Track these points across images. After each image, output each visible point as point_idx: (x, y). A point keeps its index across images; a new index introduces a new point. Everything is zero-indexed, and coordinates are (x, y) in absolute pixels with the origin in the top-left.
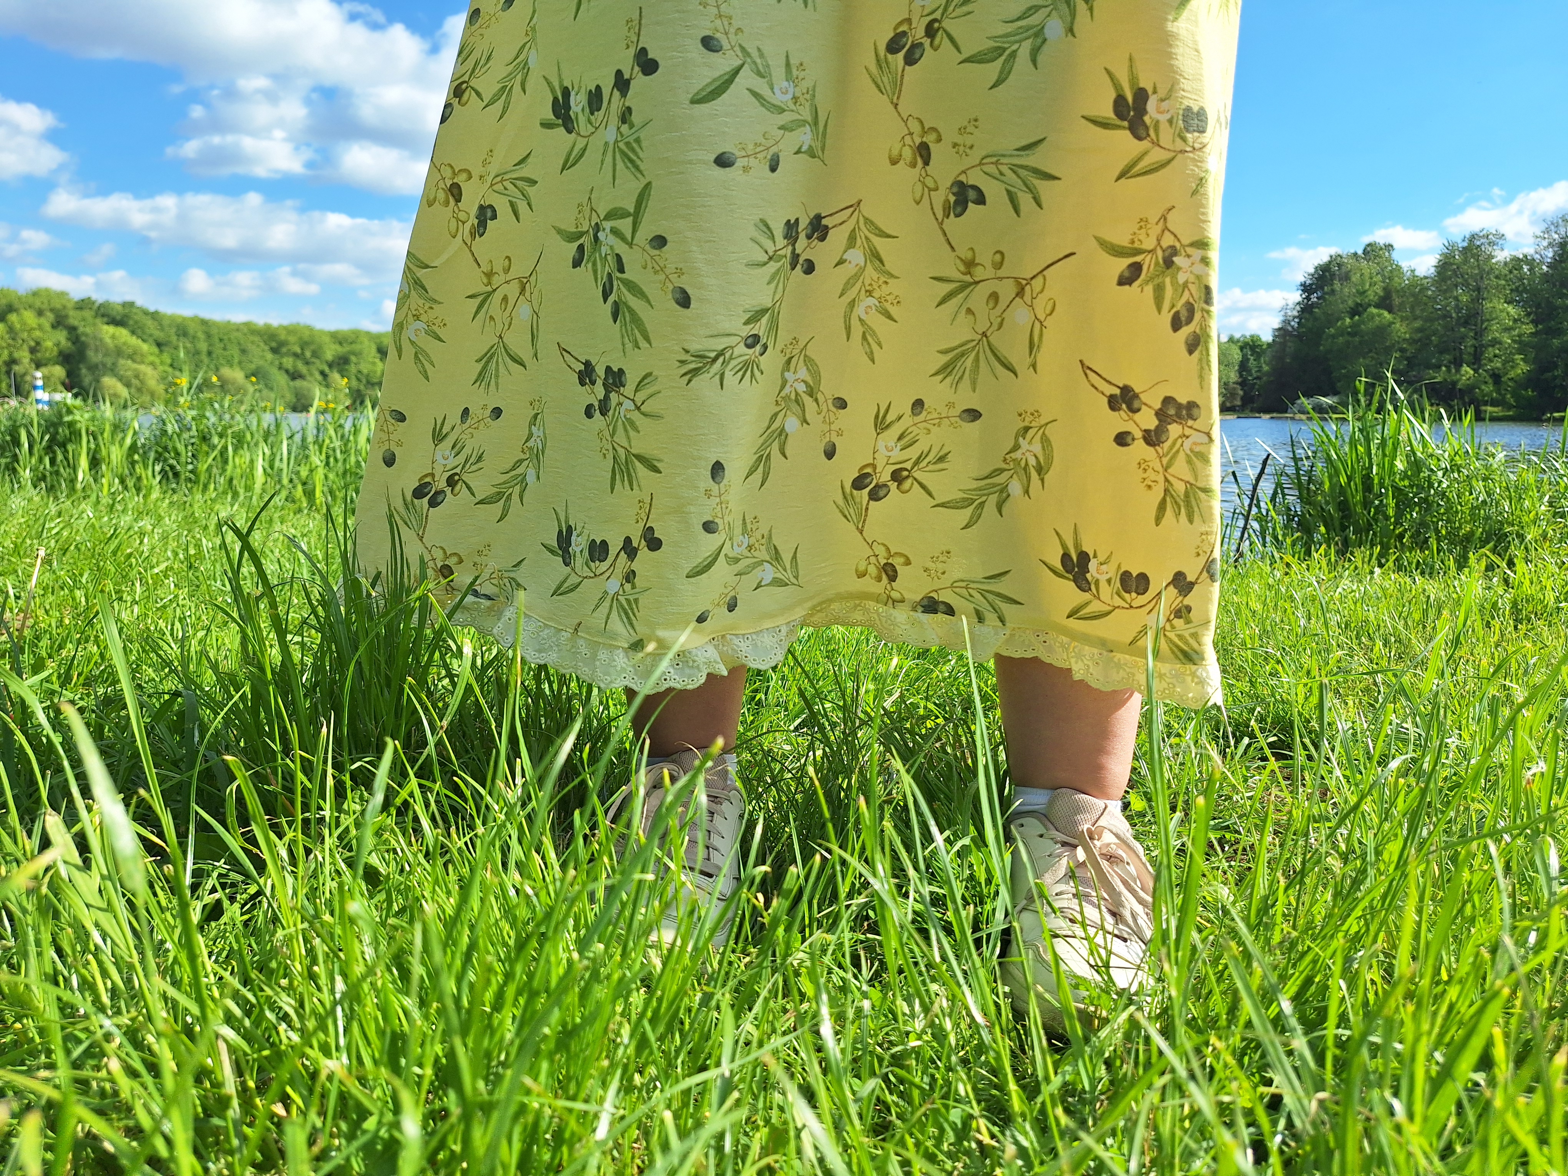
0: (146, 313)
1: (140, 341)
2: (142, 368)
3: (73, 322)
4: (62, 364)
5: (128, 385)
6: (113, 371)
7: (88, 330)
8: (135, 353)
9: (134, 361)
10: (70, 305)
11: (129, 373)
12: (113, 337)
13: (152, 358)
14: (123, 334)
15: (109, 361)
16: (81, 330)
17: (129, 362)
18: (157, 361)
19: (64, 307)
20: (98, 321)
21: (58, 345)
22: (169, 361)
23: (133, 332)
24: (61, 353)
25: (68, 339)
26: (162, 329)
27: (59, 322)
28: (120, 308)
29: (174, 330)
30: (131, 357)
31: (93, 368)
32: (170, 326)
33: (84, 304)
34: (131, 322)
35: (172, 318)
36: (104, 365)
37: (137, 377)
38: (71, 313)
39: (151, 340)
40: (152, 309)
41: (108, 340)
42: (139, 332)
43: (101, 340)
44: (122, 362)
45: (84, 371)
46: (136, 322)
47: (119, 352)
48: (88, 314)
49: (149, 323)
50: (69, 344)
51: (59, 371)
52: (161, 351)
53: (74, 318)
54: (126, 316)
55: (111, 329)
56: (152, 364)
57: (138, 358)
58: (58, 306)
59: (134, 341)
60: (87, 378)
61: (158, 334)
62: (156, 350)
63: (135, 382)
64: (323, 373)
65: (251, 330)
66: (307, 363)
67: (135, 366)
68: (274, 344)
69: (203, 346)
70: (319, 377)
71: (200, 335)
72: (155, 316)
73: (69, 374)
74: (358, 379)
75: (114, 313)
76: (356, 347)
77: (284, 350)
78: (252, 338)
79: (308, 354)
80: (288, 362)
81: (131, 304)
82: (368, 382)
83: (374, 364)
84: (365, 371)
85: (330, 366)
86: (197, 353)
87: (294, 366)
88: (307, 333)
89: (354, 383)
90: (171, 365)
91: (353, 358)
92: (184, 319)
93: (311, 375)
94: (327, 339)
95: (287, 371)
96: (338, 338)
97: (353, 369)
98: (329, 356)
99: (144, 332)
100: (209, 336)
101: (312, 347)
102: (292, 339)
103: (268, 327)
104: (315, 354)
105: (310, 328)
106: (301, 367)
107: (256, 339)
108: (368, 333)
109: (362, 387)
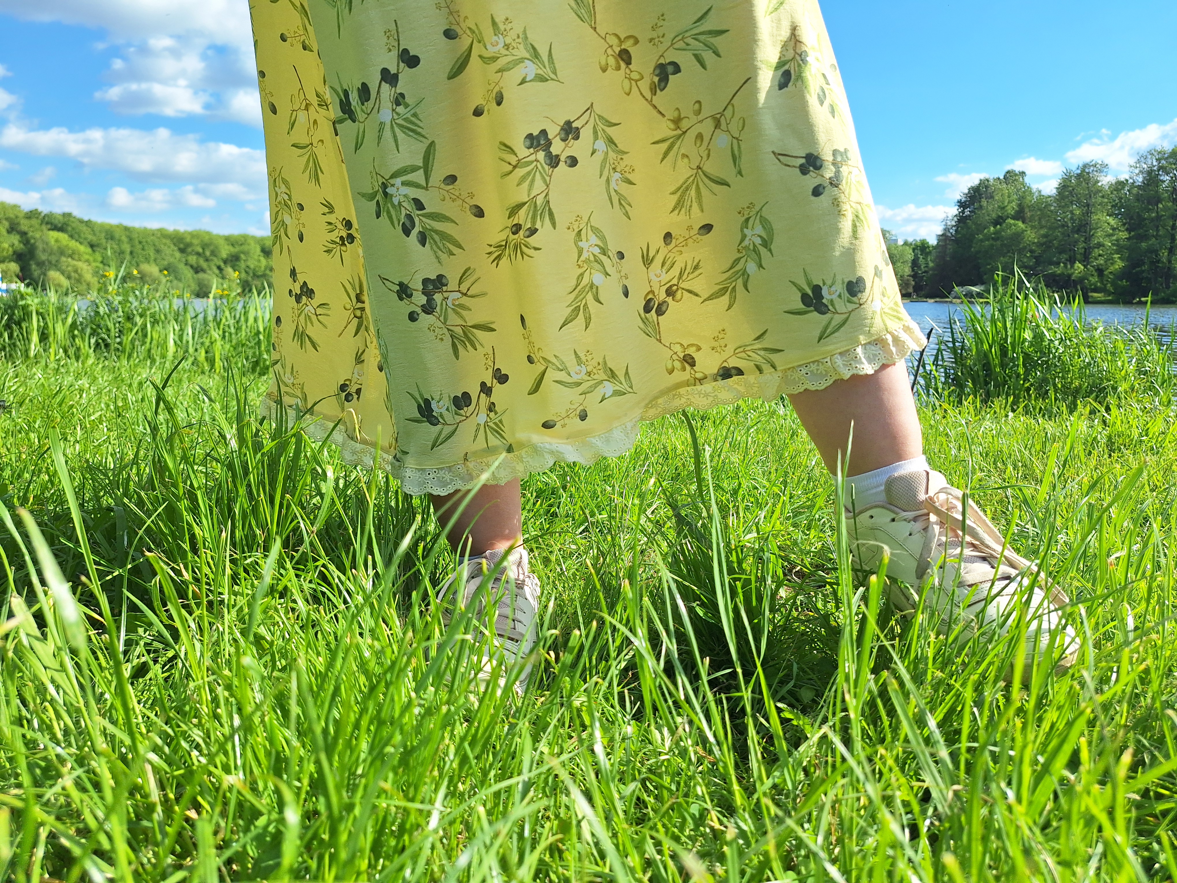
0: (81, 221)
1: (78, 244)
2: (80, 264)
3: (24, 228)
4: (16, 261)
5: (69, 278)
6: (56, 266)
7: (38, 235)
8: (73, 253)
9: (73, 259)
10: (21, 215)
11: (70, 268)
12: (57, 241)
13: (87, 257)
14: (63, 237)
15: (53, 259)
16: (30, 234)
17: (70, 260)
18: (91, 259)
19: (17, 217)
20: (44, 227)
21: (13, 245)
22: (100, 259)
23: (71, 237)
24: (15, 252)
25: (20, 242)
26: (95, 234)
27: (13, 228)
28: (61, 218)
29: (103, 235)
30: (71, 256)
31: (41, 264)
32: (100, 232)
33: (32, 215)
34: (70, 229)
35: (102, 226)
36: (50, 262)
37: (76, 271)
38: (23, 222)
39: (86, 243)
40: (86, 219)
41: (52, 242)
42: (76, 236)
43: (47, 244)
44: (63, 259)
45: (34, 267)
46: (73, 229)
47: (62, 252)
48: (35, 222)
49: (84, 228)
50: (22, 246)
51: (14, 267)
52: (94, 251)
53: (24, 225)
54: (66, 224)
55: (54, 234)
56: (87, 261)
57: (76, 257)
58: (12, 216)
59: (73, 244)
60: (36, 272)
61: (90, 237)
62: (89, 250)
63: (73, 274)
64: (219, 268)
65: (163, 234)
66: (207, 260)
67: (75, 262)
68: (182, 246)
69: (127, 248)
70: (217, 271)
71: (124, 238)
72: (88, 223)
73: (22, 269)
74: (246, 272)
75: (56, 222)
76: (245, 248)
77: (189, 250)
78: (164, 241)
79: (208, 253)
80: (193, 259)
81: (69, 215)
82: (254, 275)
83: (259, 261)
84: (252, 266)
85: (225, 262)
86: (122, 252)
87: (197, 263)
88: (207, 237)
89: (244, 275)
90: (102, 262)
91: (242, 256)
92: (111, 226)
93: (210, 269)
94: (222, 242)
95: (192, 267)
96: (230, 241)
97: (242, 265)
98: (224, 254)
99: (79, 236)
100: (131, 239)
101: (212, 248)
102: (195, 241)
103: (176, 232)
104: (213, 253)
105: (208, 233)
106: (204, 264)
107: (168, 242)
108: (253, 237)
109: (250, 279)
